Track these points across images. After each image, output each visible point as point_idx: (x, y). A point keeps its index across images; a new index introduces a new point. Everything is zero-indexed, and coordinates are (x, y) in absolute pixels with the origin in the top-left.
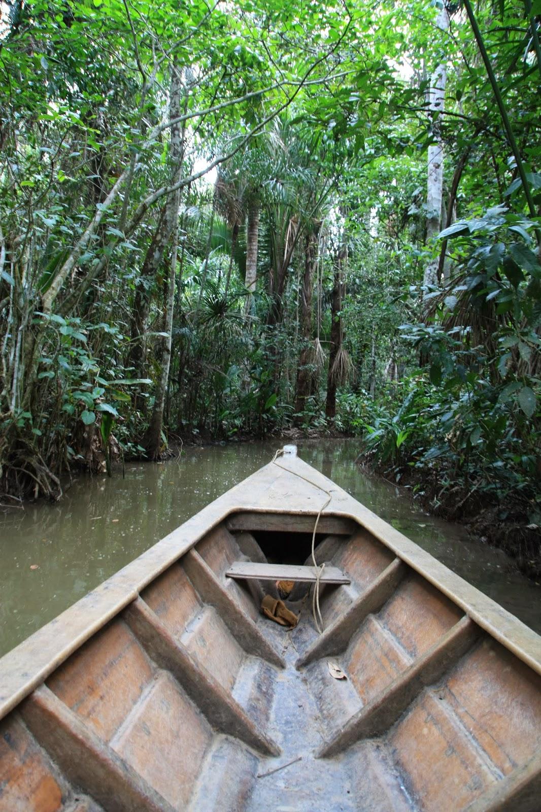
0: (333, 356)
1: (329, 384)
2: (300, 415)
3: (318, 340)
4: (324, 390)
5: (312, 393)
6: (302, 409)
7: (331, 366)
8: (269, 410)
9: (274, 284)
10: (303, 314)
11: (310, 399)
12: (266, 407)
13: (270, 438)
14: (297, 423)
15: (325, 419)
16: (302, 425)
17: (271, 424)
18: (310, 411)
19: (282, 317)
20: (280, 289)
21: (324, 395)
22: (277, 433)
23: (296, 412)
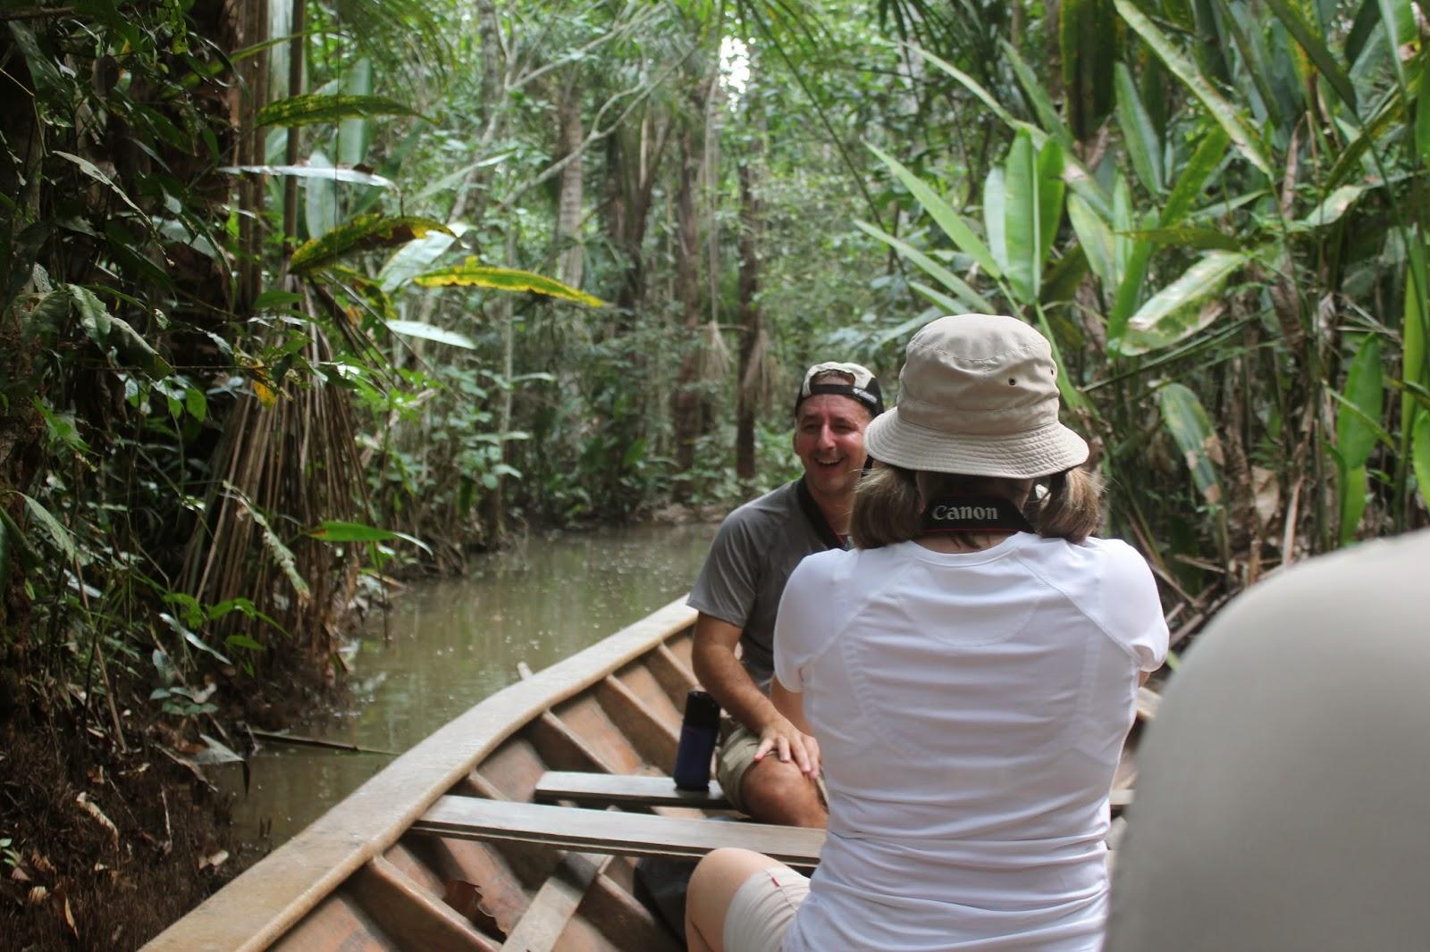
0: (745, 353)
1: (741, 410)
2: (686, 477)
3: (714, 325)
4: (729, 422)
5: (705, 431)
6: (687, 467)
7: (742, 375)
8: (629, 471)
9: (626, 226)
10: (684, 272)
11: (701, 443)
12: (625, 465)
13: (635, 524)
14: (681, 494)
15: (737, 483)
16: (690, 497)
17: (634, 496)
18: (705, 467)
19: (645, 286)
20: (636, 231)
21: (730, 435)
22: (647, 514)
23: (678, 471)
